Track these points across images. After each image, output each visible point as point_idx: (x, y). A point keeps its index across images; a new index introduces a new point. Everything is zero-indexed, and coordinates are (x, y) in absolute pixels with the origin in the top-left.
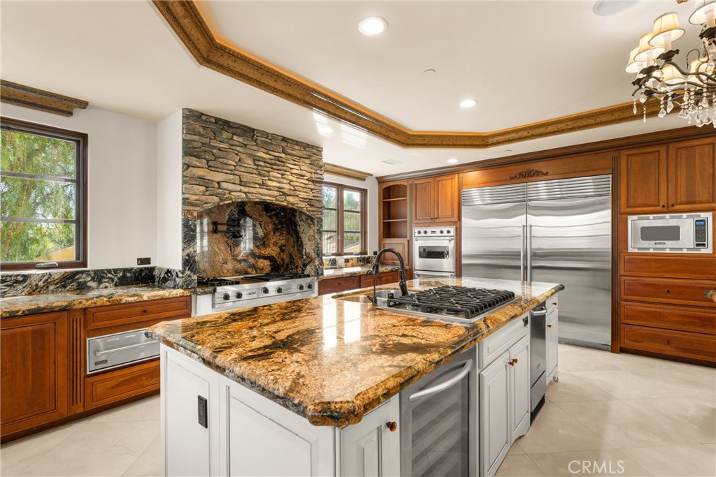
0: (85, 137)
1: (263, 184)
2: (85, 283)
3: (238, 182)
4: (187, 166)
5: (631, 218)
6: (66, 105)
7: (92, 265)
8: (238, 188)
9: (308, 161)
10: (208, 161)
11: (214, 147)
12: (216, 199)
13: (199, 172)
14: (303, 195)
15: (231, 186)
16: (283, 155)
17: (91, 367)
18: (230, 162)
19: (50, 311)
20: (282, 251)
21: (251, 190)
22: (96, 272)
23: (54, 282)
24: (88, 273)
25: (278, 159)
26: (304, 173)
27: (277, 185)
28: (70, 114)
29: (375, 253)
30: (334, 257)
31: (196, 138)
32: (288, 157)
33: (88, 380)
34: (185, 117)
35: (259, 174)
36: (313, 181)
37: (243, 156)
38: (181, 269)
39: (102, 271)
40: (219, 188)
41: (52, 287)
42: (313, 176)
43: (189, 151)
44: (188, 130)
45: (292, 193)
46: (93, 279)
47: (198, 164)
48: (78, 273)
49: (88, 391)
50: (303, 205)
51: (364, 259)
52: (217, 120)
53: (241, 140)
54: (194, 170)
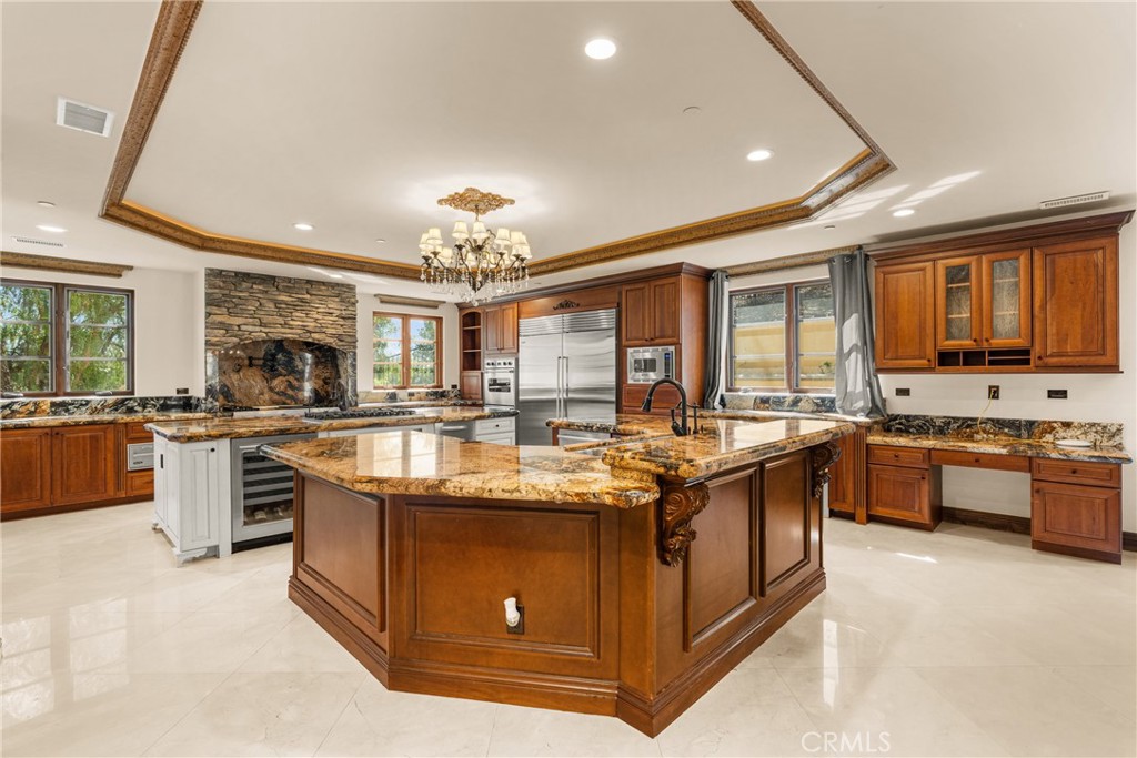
0: (132, 292)
1: (286, 324)
2: (132, 408)
3: (258, 323)
4: (208, 314)
5: (630, 350)
6: (116, 271)
7: (137, 395)
8: (258, 329)
9: (337, 299)
10: (228, 309)
11: (234, 297)
12: (236, 340)
13: (219, 318)
14: (330, 331)
15: (250, 328)
16: (308, 296)
17: (131, 466)
18: (250, 308)
19: (102, 423)
20: (326, 383)
21: (272, 330)
22: (141, 399)
23: (108, 406)
24: (135, 400)
25: (302, 300)
26: (331, 311)
27: (300, 323)
28: (120, 276)
29: (454, 387)
30: (393, 390)
31: (217, 291)
32: (314, 297)
33: (129, 474)
34: (207, 275)
35: (280, 315)
36: (343, 318)
37: (263, 301)
38: (204, 396)
39: (147, 399)
40: (240, 330)
41: (107, 410)
42: (344, 312)
43: (210, 302)
44: (209, 285)
45: (318, 330)
46: (139, 404)
47: (218, 312)
48: (127, 399)
49: (129, 482)
50: (332, 340)
51: (436, 393)
52: (237, 274)
53: (261, 287)
54: (215, 317)
